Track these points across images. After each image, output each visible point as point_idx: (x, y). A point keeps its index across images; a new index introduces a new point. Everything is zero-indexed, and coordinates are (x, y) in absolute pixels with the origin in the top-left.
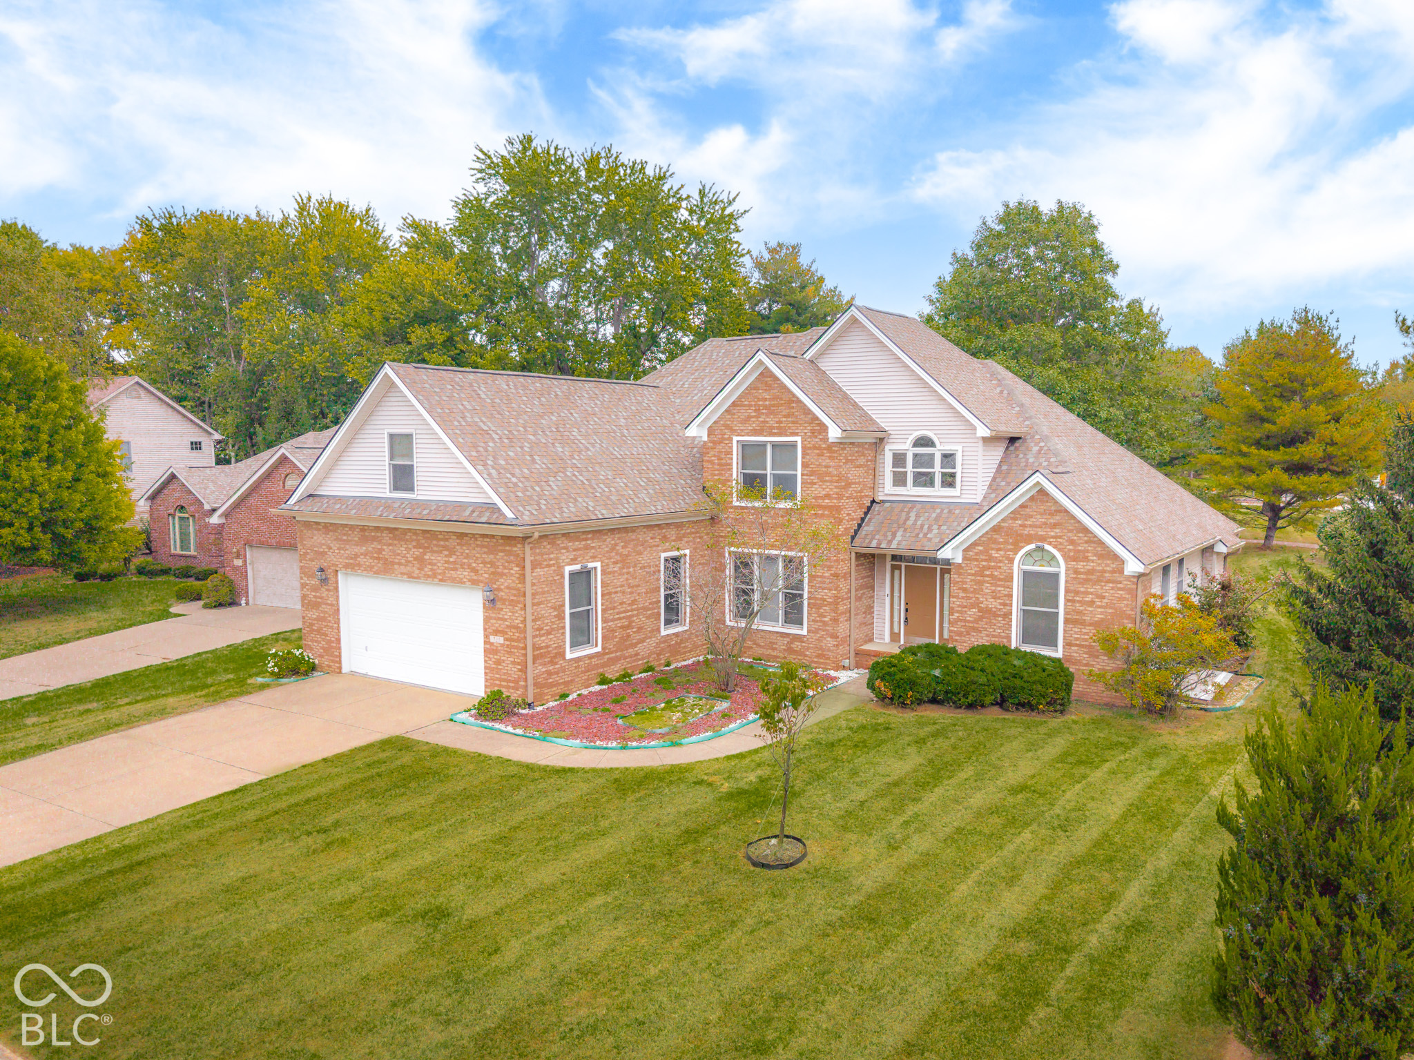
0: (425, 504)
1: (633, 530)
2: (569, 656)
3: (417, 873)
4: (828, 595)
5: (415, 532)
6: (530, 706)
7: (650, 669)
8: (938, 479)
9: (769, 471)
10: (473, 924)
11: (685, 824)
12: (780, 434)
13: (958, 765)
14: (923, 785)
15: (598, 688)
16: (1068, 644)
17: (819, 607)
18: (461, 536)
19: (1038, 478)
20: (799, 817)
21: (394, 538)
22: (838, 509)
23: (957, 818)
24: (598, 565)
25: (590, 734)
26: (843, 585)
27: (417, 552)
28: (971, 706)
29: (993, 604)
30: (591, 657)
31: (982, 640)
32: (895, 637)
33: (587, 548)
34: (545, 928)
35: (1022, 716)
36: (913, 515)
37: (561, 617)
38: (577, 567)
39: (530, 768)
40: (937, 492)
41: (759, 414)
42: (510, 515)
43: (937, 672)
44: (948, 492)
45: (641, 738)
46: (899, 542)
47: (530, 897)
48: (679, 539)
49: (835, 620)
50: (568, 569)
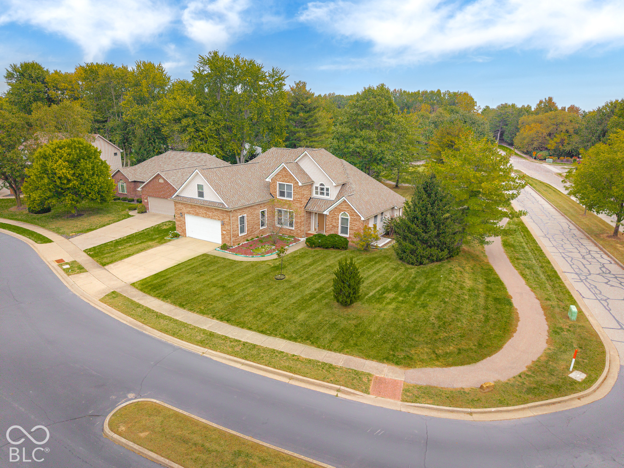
0: (207, 201)
1: (253, 206)
2: (240, 235)
3: (218, 280)
4: (299, 221)
5: (204, 207)
6: (232, 247)
7: (258, 237)
8: (325, 194)
9: (285, 191)
10: (229, 288)
11: (265, 272)
12: (288, 182)
13: (318, 261)
14: (310, 265)
15: (246, 242)
16: (350, 234)
17: (297, 223)
18: (216, 209)
19: (344, 198)
20: (285, 271)
21: (200, 208)
22: (301, 201)
23: (315, 271)
24: (246, 215)
25: (246, 253)
26: (303, 219)
27: (205, 212)
28: (326, 248)
29: (335, 224)
30: (245, 235)
31: (332, 232)
32: (315, 229)
33: (243, 211)
34: (241, 288)
35: (336, 251)
36: (319, 202)
37: (238, 227)
38: (241, 216)
39: (235, 261)
40: (325, 197)
41: (283, 177)
42: (227, 206)
43: (320, 241)
44: (327, 197)
45: (256, 255)
46: (315, 209)
47: (238, 284)
48: (264, 206)
49: (301, 227)
50: (239, 217)
